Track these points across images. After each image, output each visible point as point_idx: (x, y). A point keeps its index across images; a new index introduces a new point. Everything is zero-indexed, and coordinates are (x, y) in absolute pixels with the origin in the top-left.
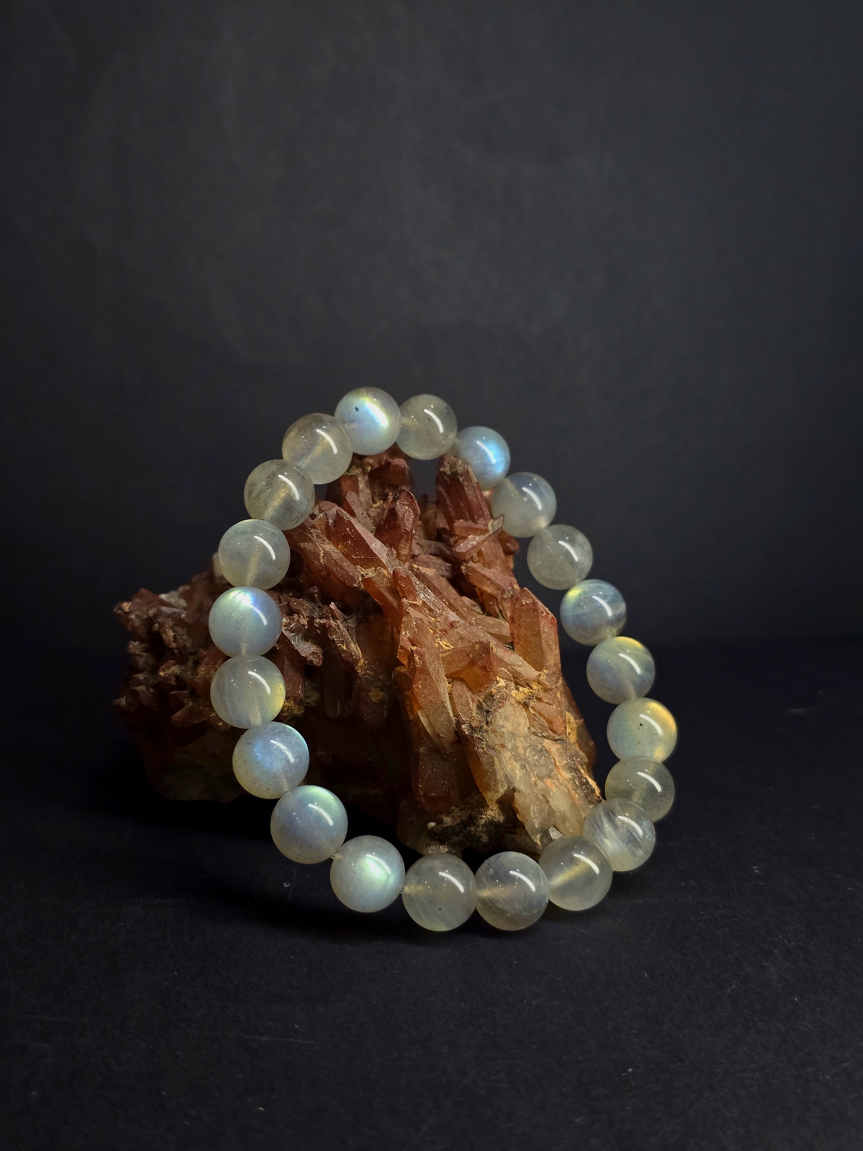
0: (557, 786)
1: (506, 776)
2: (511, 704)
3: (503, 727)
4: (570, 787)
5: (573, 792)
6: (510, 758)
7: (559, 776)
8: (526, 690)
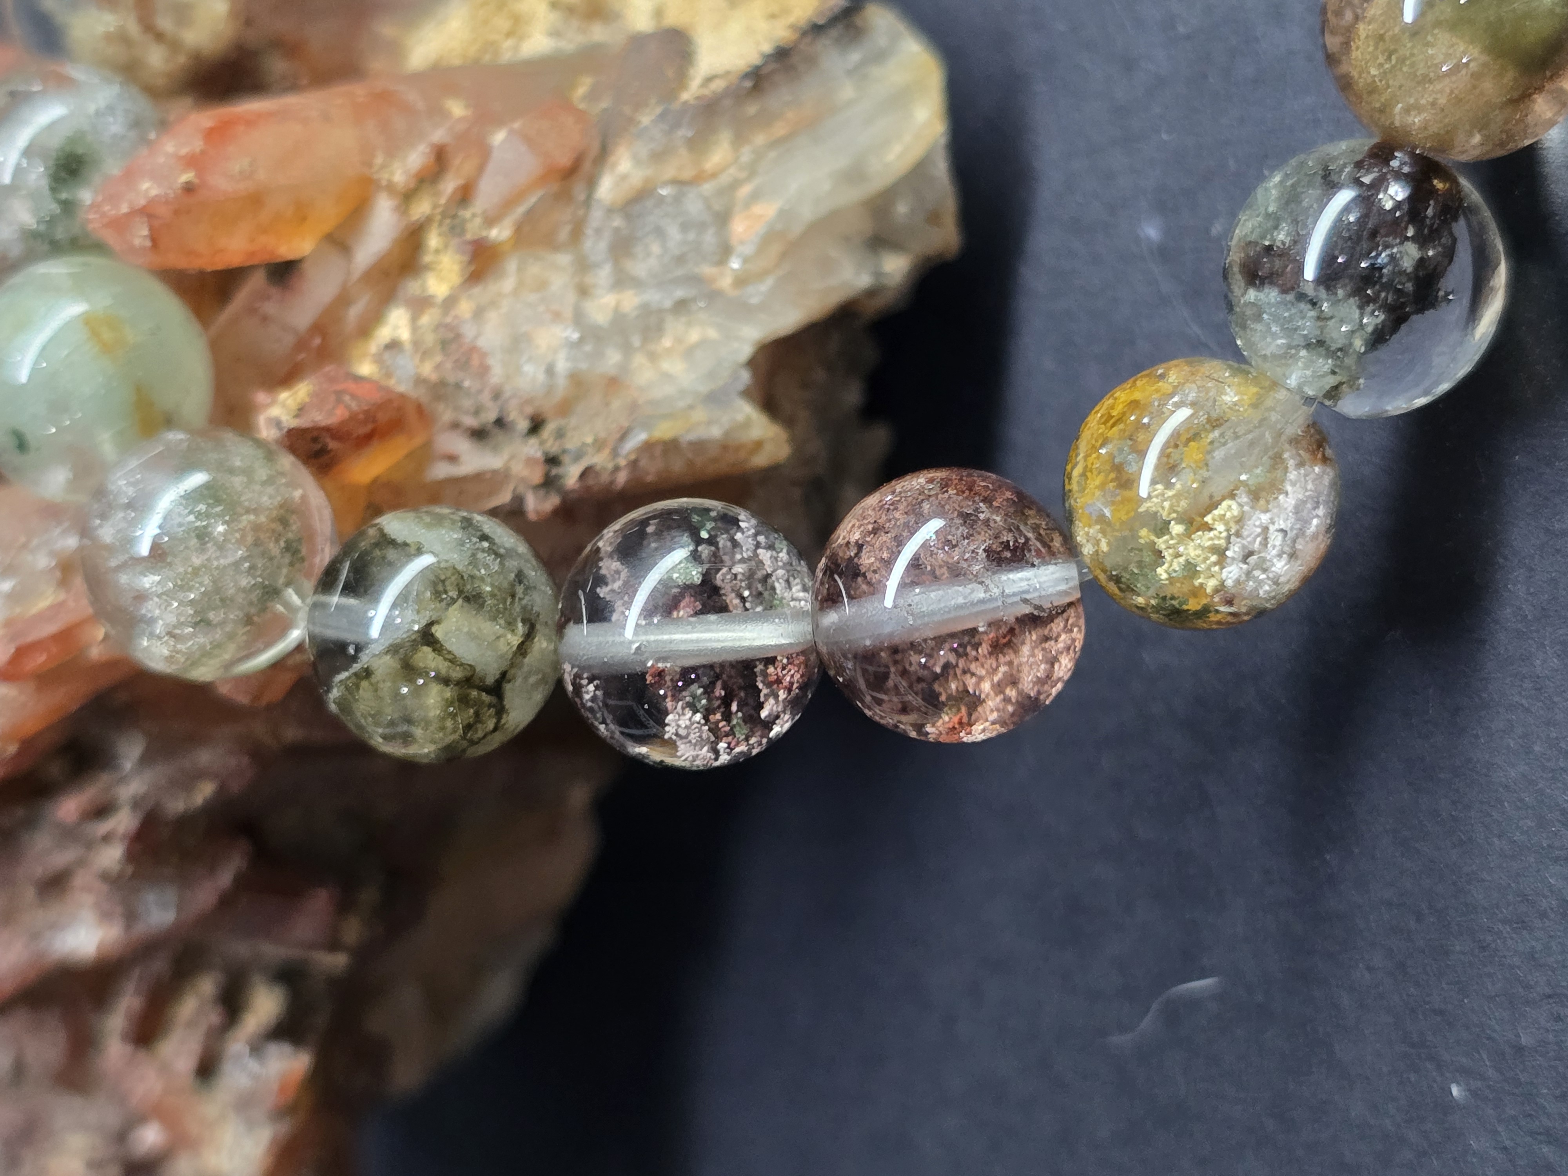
0: (755, 197)
1: (714, 399)
2: (479, 314)
3: (550, 371)
4: (760, 139)
5: (780, 129)
6: (653, 357)
7: (724, 179)
8: (433, 240)
